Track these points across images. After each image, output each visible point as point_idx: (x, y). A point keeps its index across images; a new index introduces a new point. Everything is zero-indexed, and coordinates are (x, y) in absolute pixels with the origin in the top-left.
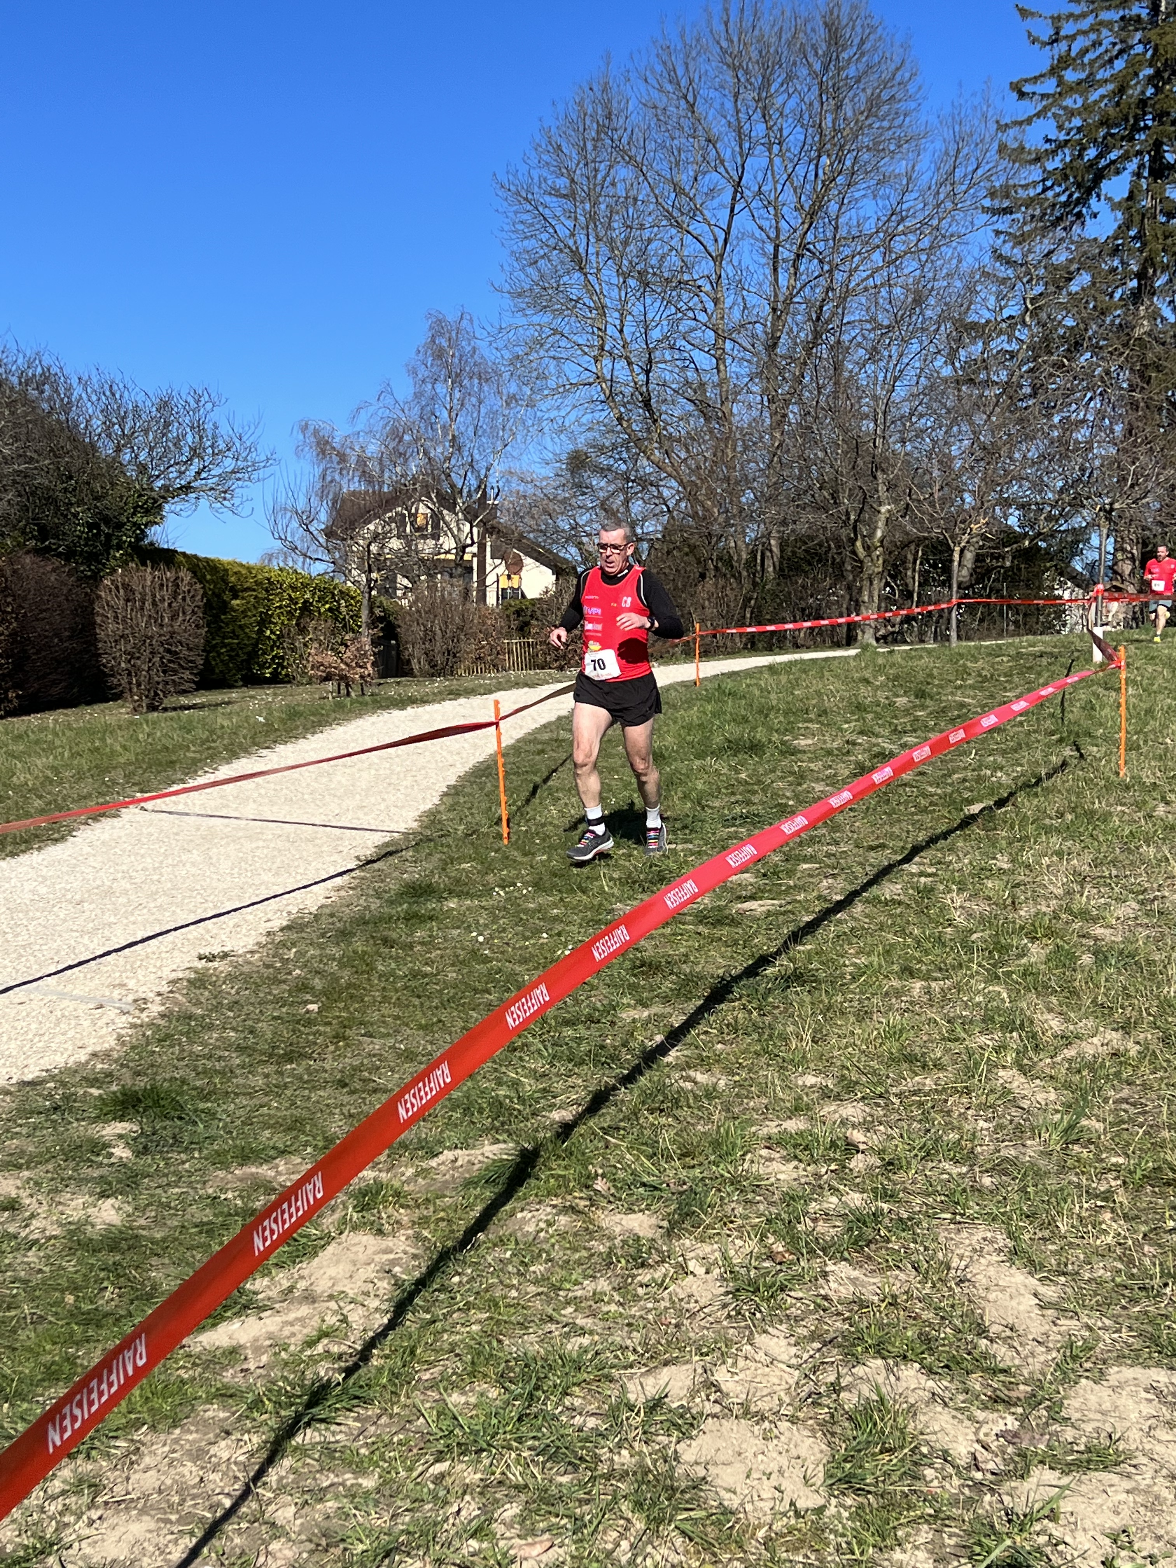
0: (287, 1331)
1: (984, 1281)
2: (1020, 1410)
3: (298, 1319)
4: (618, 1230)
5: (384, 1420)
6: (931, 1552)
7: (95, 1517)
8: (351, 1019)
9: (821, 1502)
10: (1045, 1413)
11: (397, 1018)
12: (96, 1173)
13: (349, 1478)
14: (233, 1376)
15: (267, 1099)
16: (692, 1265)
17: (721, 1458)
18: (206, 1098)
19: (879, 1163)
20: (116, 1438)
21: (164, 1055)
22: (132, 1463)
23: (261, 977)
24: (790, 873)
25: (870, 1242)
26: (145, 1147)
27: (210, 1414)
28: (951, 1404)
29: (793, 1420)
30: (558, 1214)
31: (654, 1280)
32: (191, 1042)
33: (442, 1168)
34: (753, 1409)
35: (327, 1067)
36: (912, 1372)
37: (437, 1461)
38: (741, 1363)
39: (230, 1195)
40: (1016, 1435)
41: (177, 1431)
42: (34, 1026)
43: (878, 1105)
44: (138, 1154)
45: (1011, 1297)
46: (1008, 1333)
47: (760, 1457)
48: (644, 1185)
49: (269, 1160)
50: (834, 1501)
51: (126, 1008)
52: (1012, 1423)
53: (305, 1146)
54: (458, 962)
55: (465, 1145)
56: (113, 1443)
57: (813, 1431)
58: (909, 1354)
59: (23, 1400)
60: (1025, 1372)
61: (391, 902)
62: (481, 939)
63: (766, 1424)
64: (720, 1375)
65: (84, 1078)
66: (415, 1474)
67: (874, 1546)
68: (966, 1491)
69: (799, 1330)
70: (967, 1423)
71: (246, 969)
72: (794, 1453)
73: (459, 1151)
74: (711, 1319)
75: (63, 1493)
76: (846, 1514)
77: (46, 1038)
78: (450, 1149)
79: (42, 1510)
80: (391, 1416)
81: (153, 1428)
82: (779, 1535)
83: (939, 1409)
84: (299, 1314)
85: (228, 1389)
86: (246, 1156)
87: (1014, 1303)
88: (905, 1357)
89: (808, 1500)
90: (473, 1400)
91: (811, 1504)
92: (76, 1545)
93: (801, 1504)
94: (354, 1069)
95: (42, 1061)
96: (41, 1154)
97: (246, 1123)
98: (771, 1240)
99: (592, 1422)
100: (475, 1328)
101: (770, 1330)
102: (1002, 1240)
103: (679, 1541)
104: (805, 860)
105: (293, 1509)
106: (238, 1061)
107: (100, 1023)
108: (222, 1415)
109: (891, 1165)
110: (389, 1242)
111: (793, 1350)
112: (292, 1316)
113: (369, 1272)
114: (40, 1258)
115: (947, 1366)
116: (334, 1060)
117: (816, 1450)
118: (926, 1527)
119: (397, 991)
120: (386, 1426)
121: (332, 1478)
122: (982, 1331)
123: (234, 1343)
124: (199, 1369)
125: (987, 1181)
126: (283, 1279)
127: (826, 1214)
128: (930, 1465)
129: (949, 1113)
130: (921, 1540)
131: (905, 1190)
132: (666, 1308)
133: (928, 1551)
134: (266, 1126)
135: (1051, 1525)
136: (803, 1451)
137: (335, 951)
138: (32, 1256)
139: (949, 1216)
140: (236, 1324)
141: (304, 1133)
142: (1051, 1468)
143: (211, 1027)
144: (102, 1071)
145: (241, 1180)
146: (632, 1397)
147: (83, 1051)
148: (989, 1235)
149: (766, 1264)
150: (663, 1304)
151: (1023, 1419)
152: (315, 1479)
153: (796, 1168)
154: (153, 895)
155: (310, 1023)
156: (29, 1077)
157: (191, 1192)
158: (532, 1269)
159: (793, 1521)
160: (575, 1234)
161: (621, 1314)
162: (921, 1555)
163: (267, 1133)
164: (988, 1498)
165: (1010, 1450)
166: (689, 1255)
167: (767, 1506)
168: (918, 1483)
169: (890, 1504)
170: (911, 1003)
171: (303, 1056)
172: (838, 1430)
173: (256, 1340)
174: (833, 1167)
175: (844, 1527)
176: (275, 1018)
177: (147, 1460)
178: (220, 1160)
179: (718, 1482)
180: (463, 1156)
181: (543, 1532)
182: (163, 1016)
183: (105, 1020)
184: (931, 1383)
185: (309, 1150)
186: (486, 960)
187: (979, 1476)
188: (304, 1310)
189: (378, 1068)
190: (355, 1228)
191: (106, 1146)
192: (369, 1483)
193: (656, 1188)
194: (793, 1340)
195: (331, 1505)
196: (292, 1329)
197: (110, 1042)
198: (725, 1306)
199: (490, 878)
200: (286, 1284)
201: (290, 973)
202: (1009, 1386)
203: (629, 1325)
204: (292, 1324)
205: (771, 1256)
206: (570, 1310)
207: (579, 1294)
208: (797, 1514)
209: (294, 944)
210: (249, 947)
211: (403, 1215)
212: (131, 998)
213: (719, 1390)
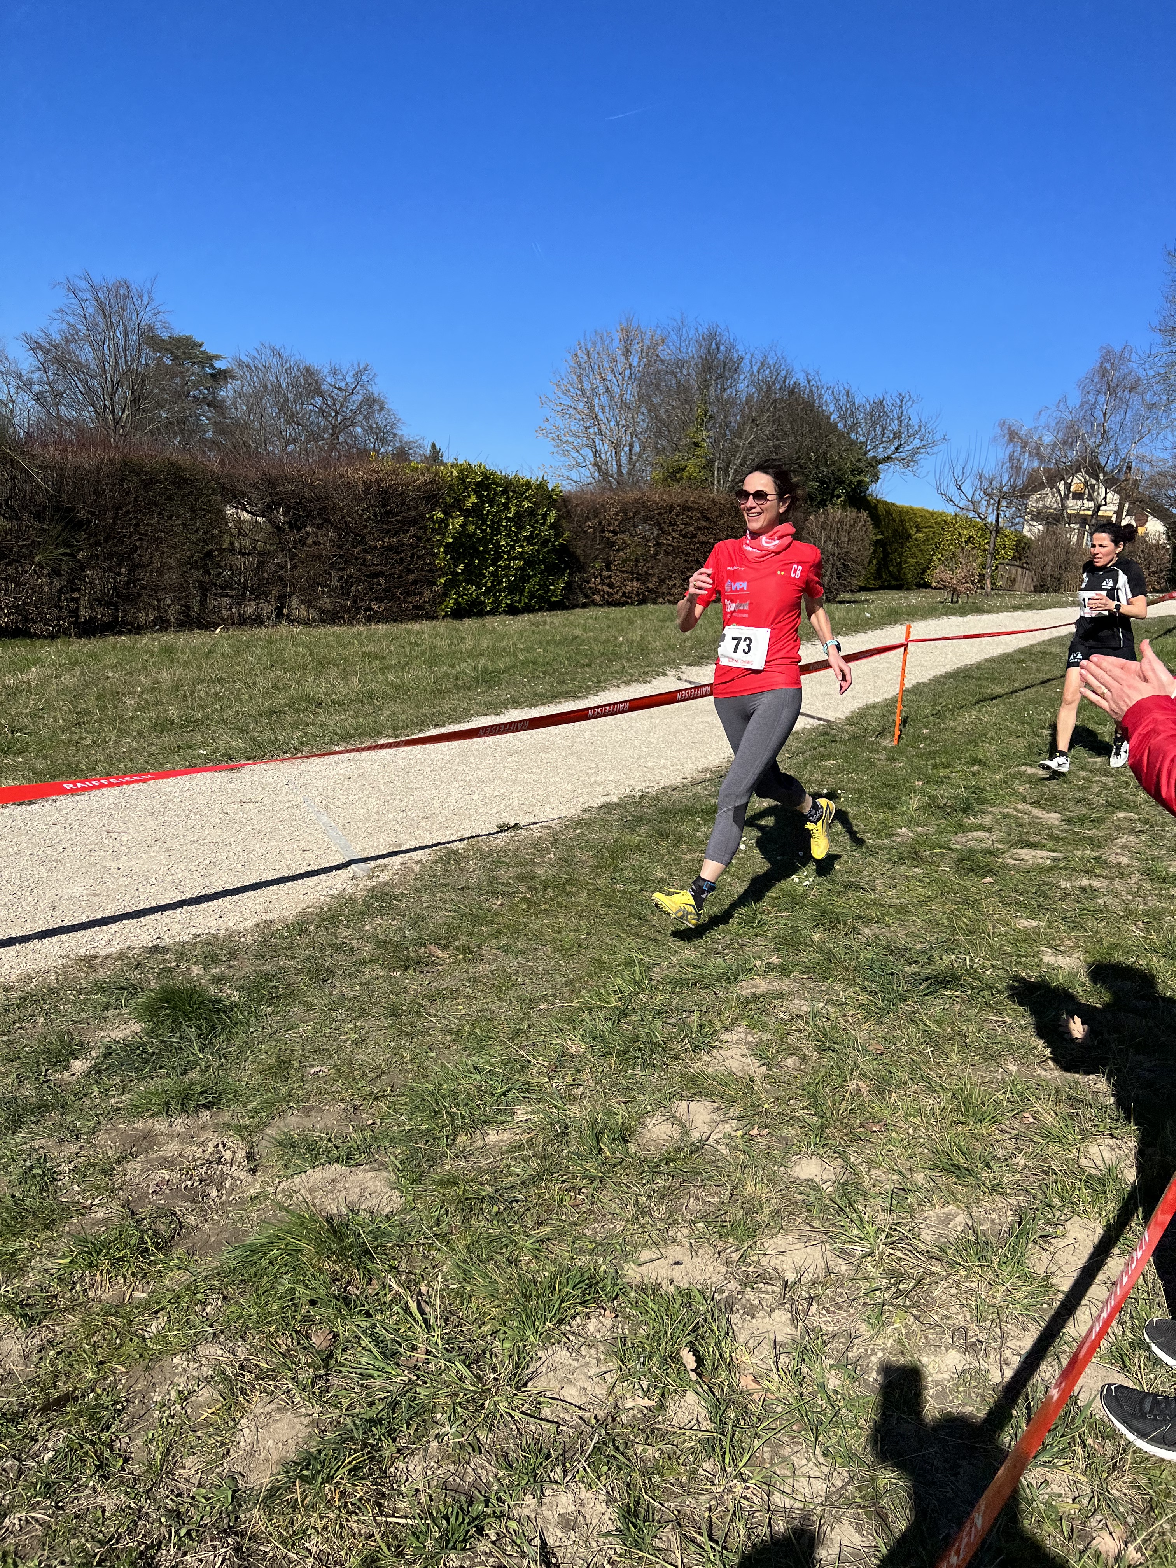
51: (361, 873)
182: (374, 887)
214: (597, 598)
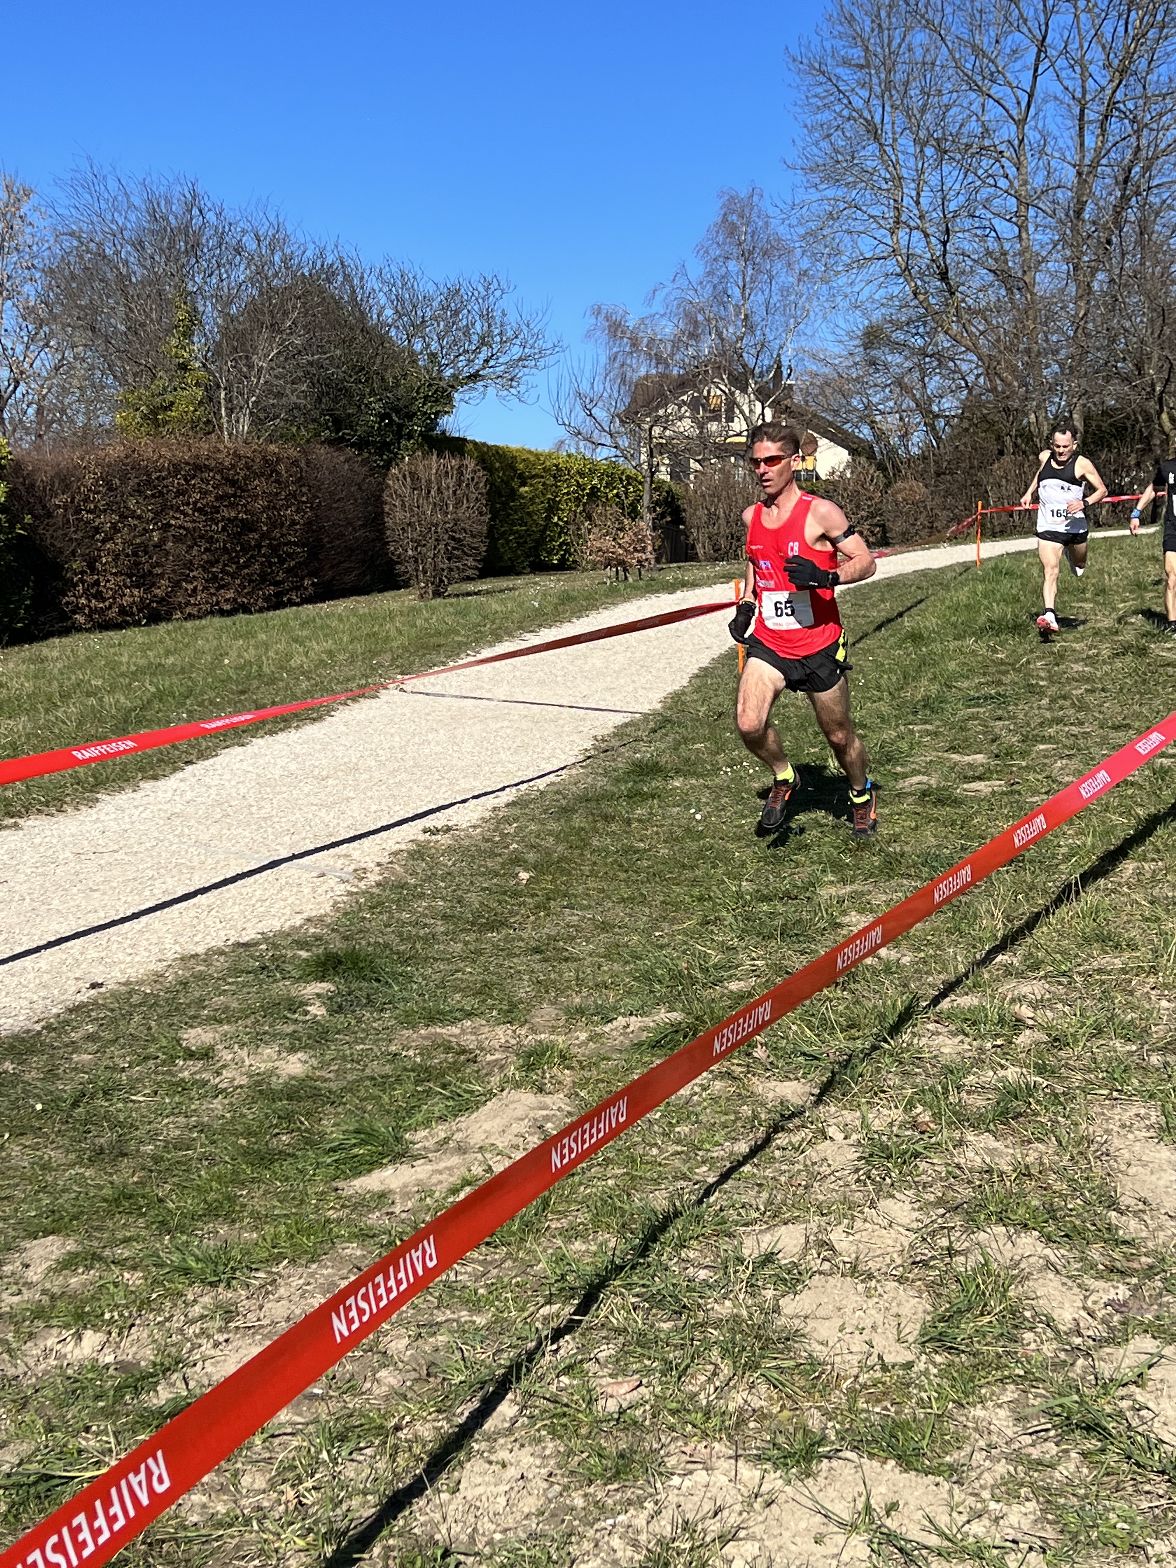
0: (434, 1180)
1: (1127, 1156)
2: (1135, 1280)
3: (447, 1168)
4: (771, 1095)
5: (509, 1263)
6: (1012, 1411)
7: (221, 1339)
8: (557, 891)
9: (911, 1357)
10: (1160, 1284)
11: (603, 891)
12: (289, 1029)
13: (464, 1316)
14: (378, 1218)
15: (462, 965)
16: (831, 1131)
17: (821, 1312)
18: (406, 962)
19: (1045, 1038)
20: (257, 1270)
21: (374, 921)
22: (267, 1293)
23: (479, 850)
24: (1023, 754)
25: (1020, 1115)
26: (340, 1007)
27: (348, 1251)
28: (1064, 1272)
29: (901, 1280)
30: (714, 1079)
31: (790, 1143)
32: (400, 910)
33: (615, 1033)
34: (862, 1267)
35: (525, 935)
36: (1029, 1240)
37: (549, 1302)
38: (858, 1224)
39: (411, 1053)
40: (1125, 1304)
41: (314, 1266)
42: (258, 892)
43: (1060, 983)
44: (332, 1012)
45: (1152, 1173)
46: (1141, 1206)
47: (860, 1313)
48: (804, 1054)
49: (454, 1021)
50: (924, 1358)
51: (345, 877)
52: (1122, 1292)
53: (491, 1009)
54: (671, 839)
55: (641, 1011)
56: (253, 1274)
57: (920, 1291)
58: (1031, 1224)
59: (182, 1232)
60: (1150, 1244)
61: (618, 780)
62: (698, 817)
63: (873, 1283)
64: (836, 1236)
65: (297, 942)
66: (526, 1314)
67: (954, 1402)
68: (1062, 1355)
69: (926, 1196)
70: (1076, 1290)
71: (466, 843)
72: (894, 1310)
73: (633, 1018)
74: (841, 1183)
75: (202, 1317)
76: (935, 1371)
77: (267, 903)
78: (624, 1015)
79: (181, 1331)
80: (515, 1260)
81: (293, 1261)
82: (864, 1386)
83: (1051, 1275)
84: (449, 1164)
85: (371, 1229)
86: (433, 1018)
87: (1154, 1178)
88: (1026, 1225)
89: (896, 1355)
90: (594, 1248)
91: (901, 1359)
92: (200, 1364)
93: (888, 1359)
94: (549, 937)
95: (260, 925)
96: (242, 1011)
97: (442, 985)
98: (920, 1109)
99: (703, 1274)
100: (610, 1182)
101: (897, 1195)
102: (1155, 1116)
103: (763, 1388)
104: (1043, 740)
105: (406, 1341)
106: (442, 929)
107: (320, 891)
108: (359, 1253)
109: (1058, 1041)
110: (548, 1100)
111: (916, 1214)
112: (442, 1165)
113: (521, 1127)
114: (224, 1106)
115: (1066, 1236)
116: (533, 929)
117: (920, 1309)
118: (1012, 1387)
119: (606, 864)
120: (509, 1269)
121: (449, 1314)
122: (1113, 1205)
123: (383, 1187)
124: (347, 1211)
125: (1155, 1059)
126: (441, 1131)
127: (983, 1088)
128: (1031, 1329)
129: (1131, 993)
130: (1005, 1399)
131: (1066, 1066)
132: (799, 1171)
133: (1010, 1410)
134: (457, 989)
135: (1138, 1390)
136: (903, 1311)
137: (553, 826)
138: (217, 1104)
139: (1106, 1092)
140: (389, 1171)
141: (492, 997)
142: (1154, 1337)
143: (422, 896)
144: (314, 935)
145: (424, 1038)
146: (746, 1252)
147: (300, 916)
148: (1142, 1111)
149: (909, 1133)
150: (797, 1167)
151: (1136, 1289)
152: (432, 1314)
153: (962, 1042)
154: (394, 773)
155: (516, 894)
156: (245, 939)
157: (376, 1049)
158: (677, 1129)
159: (878, 1375)
160: (728, 1099)
161: (754, 1175)
162: (1002, 1413)
163: (457, 996)
164: (1081, 1362)
165: (1117, 1318)
166: (831, 1121)
167: (854, 1359)
168: (1012, 1345)
169: (981, 1365)
170: (1119, 884)
171: (504, 924)
172: (945, 1291)
173: (405, 1186)
174: (999, 1042)
175: (930, 1383)
176: (484, 889)
177: (282, 1291)
178: (408, 1020)
179: (815, 1335)
180: (635, 1022)
181: (635, 1372)
182: (378, 884)
183: (324, 888)
184: (1048, 1251)
185: (495, 1013)
186: (701, 836)
187: (1078, 1341)
188: (455, 1160)
189: (574, 938)
190: (518, 1085)
191: (302, 1004)
192: (480, 1320)
193: (816, 1058)
194: (916, 1206)
195: (442, 1339)
196: (440, 1177)
197: (327, 908)
198: (857, 1170)
199: (721, 758)
200: (443, 1135)
201: (506, 847)
202: (1128, 1258)
203: (760, 1185)
204: (440, 1172)
205: (915, 1125)
206: (705, 1169)
207: (715, 1155)
208: (885, 1368)
209: (516, 820)
210: (474, 822)
211: (567, 1076)
212: (353, 867)
213: (832, 1249)
214: (80, 618)
